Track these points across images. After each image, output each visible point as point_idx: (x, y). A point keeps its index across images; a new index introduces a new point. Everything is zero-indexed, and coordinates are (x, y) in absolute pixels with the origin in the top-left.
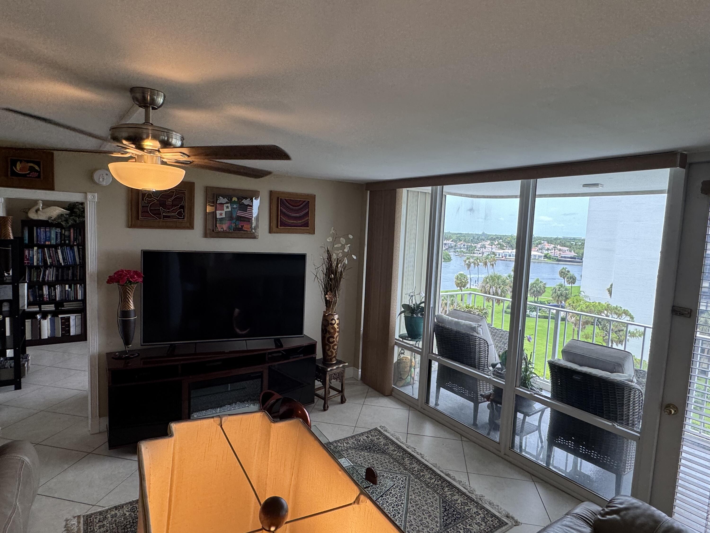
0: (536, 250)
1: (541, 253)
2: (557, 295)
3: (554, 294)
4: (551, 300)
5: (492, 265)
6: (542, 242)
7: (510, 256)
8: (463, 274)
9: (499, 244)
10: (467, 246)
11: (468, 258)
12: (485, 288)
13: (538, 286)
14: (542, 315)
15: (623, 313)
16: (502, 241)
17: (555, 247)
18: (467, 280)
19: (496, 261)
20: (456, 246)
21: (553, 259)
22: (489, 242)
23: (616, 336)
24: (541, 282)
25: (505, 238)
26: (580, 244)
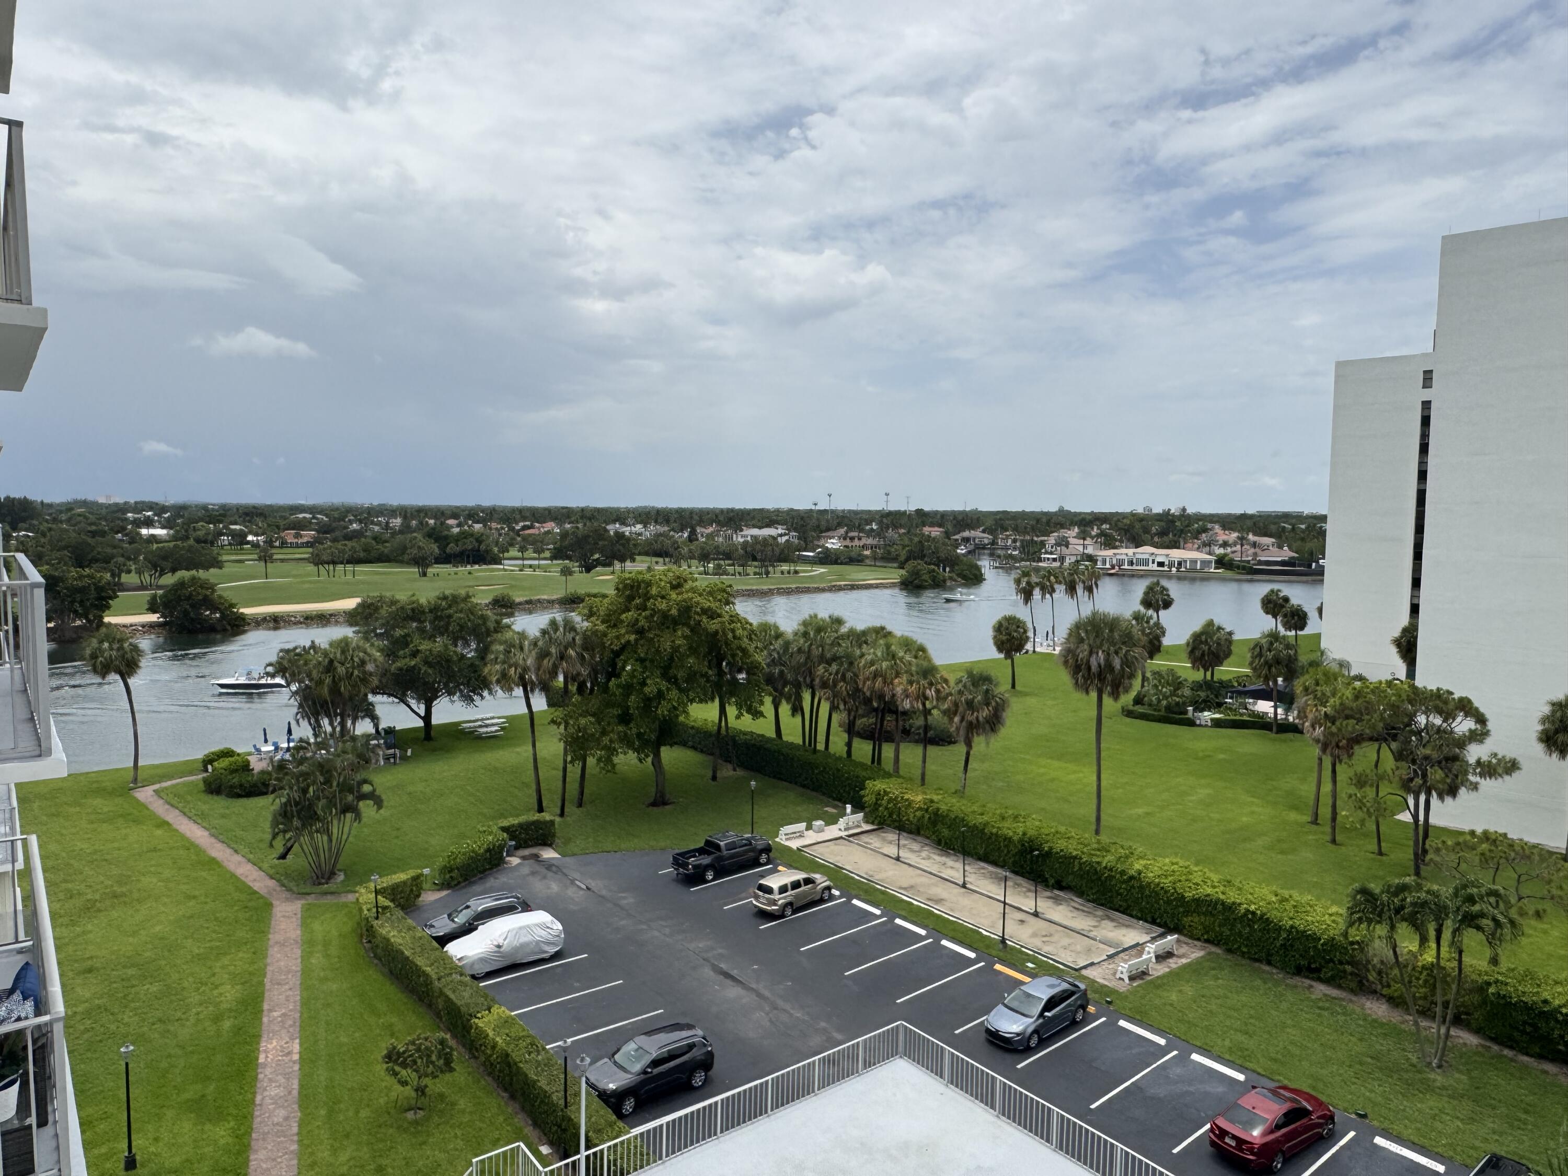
0: (1196, 546)
1: (1207, 554)
2: (1266, 662)
3: (1257, 661)
4: (1247, 676)
5: (1090, 590)
6: (1209, 526)
7: (1131, 563)
8: (1015, 618)
9: (1102, 534)
10: (1022, 541)
11: (1026, 574)
12: (1075, 657)
13: (1212, 639)
14: (1228, 717)
15: (1457, 709)
16: (1108, 526)
17: (1242, 539)
18: (1025, 631)
19: (1098, 578)
20: (993, 543)
21: (1238, 567)
22: (1076, 530)
23: (1443, 775)
24: (1219, 628)
25: (1115, 519)
26: (1303, 527)
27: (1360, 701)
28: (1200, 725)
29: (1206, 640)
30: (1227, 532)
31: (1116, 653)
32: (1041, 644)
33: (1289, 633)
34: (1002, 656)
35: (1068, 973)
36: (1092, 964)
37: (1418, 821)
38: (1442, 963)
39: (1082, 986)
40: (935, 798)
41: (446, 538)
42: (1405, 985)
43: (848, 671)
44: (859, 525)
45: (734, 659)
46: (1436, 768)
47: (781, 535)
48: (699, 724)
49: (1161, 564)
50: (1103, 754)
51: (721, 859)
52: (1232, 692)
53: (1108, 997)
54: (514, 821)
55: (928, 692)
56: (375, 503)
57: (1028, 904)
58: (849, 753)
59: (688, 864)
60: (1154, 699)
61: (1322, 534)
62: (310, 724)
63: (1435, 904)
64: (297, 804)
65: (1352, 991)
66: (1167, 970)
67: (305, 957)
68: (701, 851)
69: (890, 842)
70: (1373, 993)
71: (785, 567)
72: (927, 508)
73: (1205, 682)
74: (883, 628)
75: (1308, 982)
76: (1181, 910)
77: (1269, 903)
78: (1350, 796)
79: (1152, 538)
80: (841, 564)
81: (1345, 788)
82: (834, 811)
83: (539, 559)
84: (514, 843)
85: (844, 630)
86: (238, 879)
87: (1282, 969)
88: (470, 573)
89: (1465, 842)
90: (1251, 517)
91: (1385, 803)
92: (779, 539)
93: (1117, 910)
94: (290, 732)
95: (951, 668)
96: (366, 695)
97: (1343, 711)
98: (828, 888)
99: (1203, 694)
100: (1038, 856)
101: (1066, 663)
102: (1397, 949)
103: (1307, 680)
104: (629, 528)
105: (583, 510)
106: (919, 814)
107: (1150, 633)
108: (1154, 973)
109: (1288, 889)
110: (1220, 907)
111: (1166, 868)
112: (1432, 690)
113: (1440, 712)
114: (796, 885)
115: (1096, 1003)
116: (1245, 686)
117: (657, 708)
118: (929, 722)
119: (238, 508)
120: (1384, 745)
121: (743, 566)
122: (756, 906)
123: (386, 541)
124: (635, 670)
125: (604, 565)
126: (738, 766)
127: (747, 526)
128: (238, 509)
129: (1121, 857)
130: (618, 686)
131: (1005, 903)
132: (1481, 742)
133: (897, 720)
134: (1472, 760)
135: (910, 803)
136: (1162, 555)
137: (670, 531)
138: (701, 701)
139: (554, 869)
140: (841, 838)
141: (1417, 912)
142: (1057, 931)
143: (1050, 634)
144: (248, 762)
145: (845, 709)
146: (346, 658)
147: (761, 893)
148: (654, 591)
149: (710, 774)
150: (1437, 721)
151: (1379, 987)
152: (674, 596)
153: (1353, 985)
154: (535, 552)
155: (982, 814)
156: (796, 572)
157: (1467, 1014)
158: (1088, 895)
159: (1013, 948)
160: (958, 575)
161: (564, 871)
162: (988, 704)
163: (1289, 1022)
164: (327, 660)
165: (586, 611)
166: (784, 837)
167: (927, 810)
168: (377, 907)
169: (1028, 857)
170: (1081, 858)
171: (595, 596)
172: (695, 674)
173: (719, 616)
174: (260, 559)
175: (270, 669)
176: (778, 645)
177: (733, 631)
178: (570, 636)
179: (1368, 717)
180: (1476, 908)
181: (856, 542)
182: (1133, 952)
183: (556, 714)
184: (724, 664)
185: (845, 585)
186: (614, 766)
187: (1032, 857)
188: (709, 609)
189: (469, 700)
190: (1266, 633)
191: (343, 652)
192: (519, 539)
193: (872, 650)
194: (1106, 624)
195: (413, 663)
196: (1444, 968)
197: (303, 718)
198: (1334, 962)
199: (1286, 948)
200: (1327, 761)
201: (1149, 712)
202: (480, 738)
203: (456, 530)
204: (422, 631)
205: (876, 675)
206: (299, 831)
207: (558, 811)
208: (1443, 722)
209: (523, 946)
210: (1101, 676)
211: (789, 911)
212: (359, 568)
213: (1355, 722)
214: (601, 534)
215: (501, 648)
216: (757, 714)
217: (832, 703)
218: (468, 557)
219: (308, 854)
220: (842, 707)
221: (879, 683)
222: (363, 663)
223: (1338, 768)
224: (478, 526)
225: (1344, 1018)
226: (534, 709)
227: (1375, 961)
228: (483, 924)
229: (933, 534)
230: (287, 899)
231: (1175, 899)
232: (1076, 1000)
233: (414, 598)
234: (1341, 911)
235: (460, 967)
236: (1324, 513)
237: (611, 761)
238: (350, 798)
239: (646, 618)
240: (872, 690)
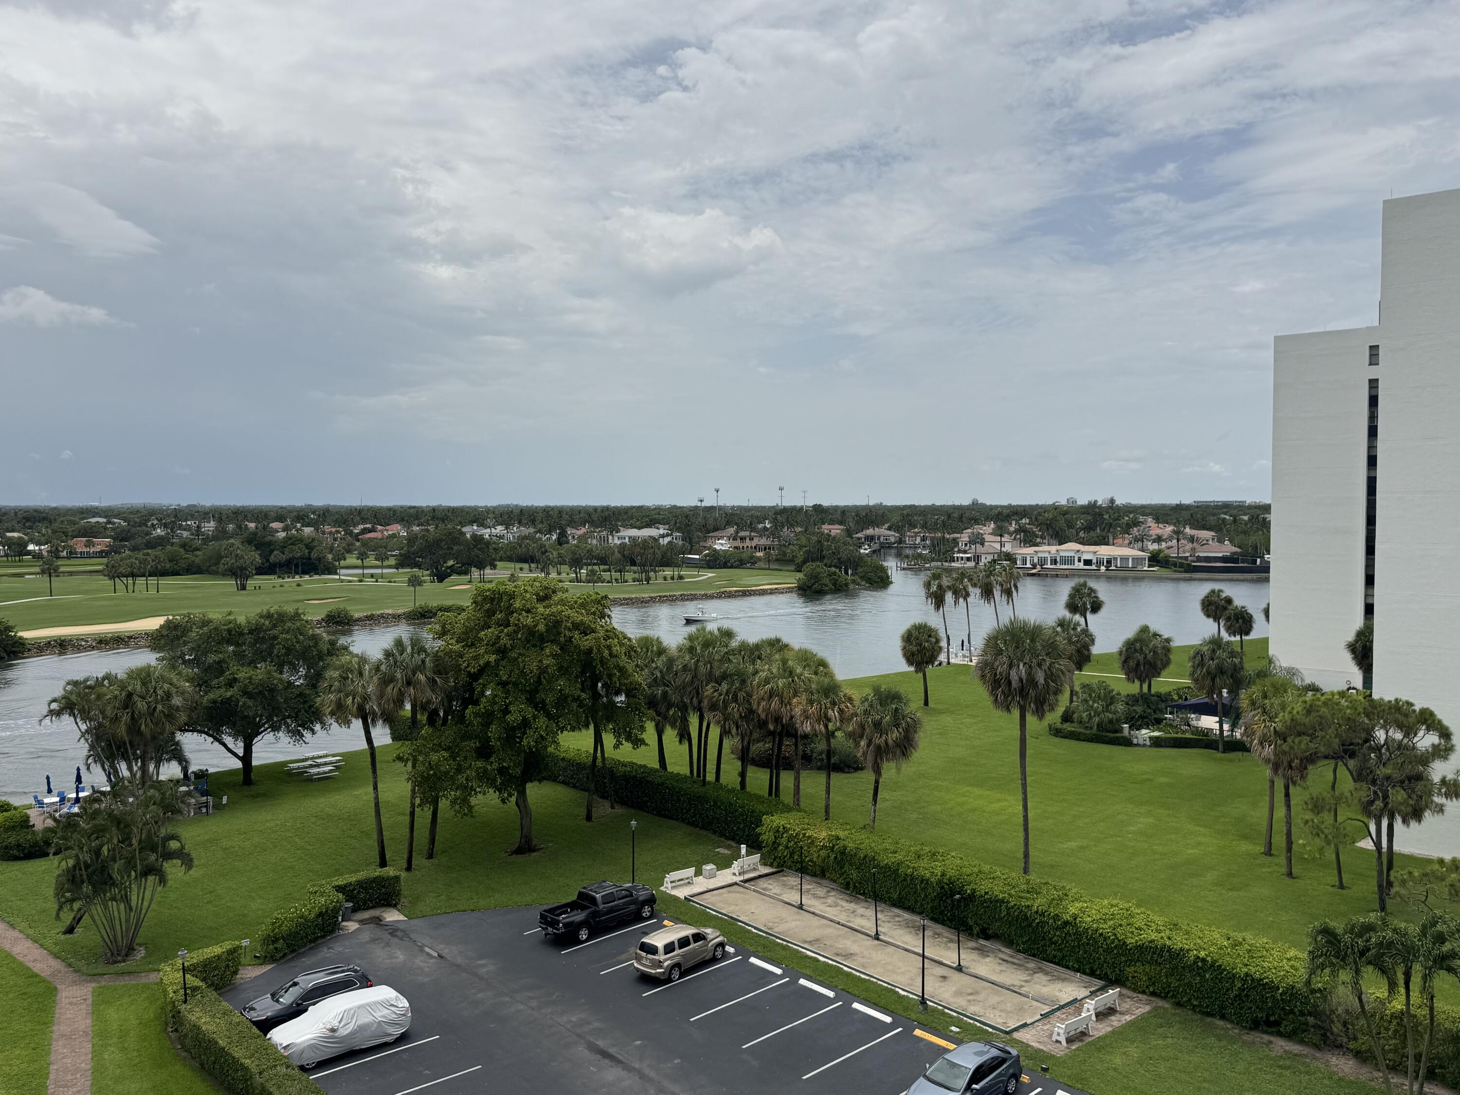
0: (1127, 542)
1: (1140, 550)
2: (1209, 673)
3: (1198, 671)
4: (1189, 688)
5: (1008, 593)
6: (1141, 518)
7: (1054, 562)
8: (925, 626)
9: (1021, 530)
10: (932, 539)
11: (936, 577)
12: (993, 669)
13: (1147, 646)
14: (1168, 735)
15: (1418, 722)
16: (1028, 521)
17: (1177, 533)
18: (938, 641)
19: (1018, 578)
20: (900, 541)
21: (1175, 565)
22: (992, 525)
23: (1405, 796)
24: (1156, 635)
25: (1035, 512)
26: (1246, 518)
27: (1314, 714)
28: (1137, 745)
29: (1141, 649)
30: (1161, 525)
31: (1039, 665)
32: (956, 656)
33: (1233, 639)
34: (912, 669)
35: (997, 1037)
36: (1025, 1025)
37: (1381, 848)
38: (1413, 1010)
39: (1014, 1052)
40: (841, 834)
41: (270, 543)
42: (1373, 1037)
43: (740, 690)
44: (751, 524)
45: (611, 680)
46: (1398, 789)
47: (663, 536)
48: (570, 755)
49: (1088, 562)
50: (1029, 780)
51: (595, 914)
52: (1173, 707)
53: (1043, 1062)
54: (353, 878)
55: (830, 712)
56: (184, 504)
57: (950, 956)
58: (743, 784)
59: (558, 922)
60: (1084, 715)
61: (1266, 525)
62: (104, 770)
63: (1402, 944)
64: (87, 866)
65: (1317, 1047)
66: (1110, 1029)
67: (97, 1054)
68: (573, 906)
69: (792, 888)
70: (1337, 1047)
71: (668, 572)
72: (826, 503)
73: (1142, 695)
74: (778, 641)
75: (1266, 1038)
76: (1123, 959)
77: (1221, 949)
78: (1307, 822)
79: (1078, 534)
80: (732, 567)
81: (1300, 814)
82: (726, 852)
83: (382, 567)
84: (351, 904)
85: (734, 644)
86: (14, 959)
87: (1238, 1024)
88: (299, 585)
89: (1433, 872)
90: (1187, 507)
91: (1344, 829)
92: (661, 540)
93: (1051, 962)
94: (79, 779)
95: (856, 683)
96: (173, 733)
97: (1295, 727)
98: (722, 945)
99: (1139, 709)
100: (959, 901)
101: (983, 677)
102: (1363, 996)
103: (1254, 693)
104: (488, 530)
105: (434, 510)
106: (823, 853)
107: (1077, 642)
108: (1095, 1033)
109: (1241, 931)
110: (1166, 955)
111: (1105, 911)
112: (1390, 702)
113: (1400, 726)
114: (684, 942)
115: (1030, 1072)
116: (1186, 699)
117: (521, 738)
118: (833, 746)
119: (16, 511)
120: (1340, 763)
121: (620, 571)
122: (638, 970)
123: (197, 549)
124: (496, 696)
125: (459, 573)
126: (616, 802)
127: (625, 526)
128: (16, 513)
129: (1053, 899)
130: (477, 715)
131: (923, 956)
132: (1445, 758)
133: (796, 745)
134: (1436, 779)
135: (813, 841)
136: (1089, 552)
137: (536, 532)
138: (573, 729)
139: (399, 934)
140: (736, 884)
141: (1383, 954)
142: (984, 988)
143: (966, 643)
144: (28, 817)
145: (738, 734)
146: (148, 691)
147: (644, 954)
148: (517, 604)
149: (583, 812)
150: (1399, 736)
151: (1345, 1040)
152: (541, 609)
153: (1316, 1039)
154: (376, 560)
155: (895, 852)
156: (681, 577)
157: (1441, 1067)
158: (1018, 944)
159: (935, 1010)
160: (862, 578)
161: (412, 936)
162: (897, 726)
163: (1247, 1084)
164: (124, 694)
165: (438, 627)
166: (670, 885)
167: (832, 849)
168: (185, 988)
169: (949, 901)
170: (1008, 902)
171: (448, 609)
172: (566, 697)
173: (594, 631)
174: (43, 572)
175: (54, 706)
176: (660, 662)
177: (609, 647)
178: (418, 658)
179: (1323, 733)
180: (1447, 947)
181: (748, 543)
182: (1071, 1009)
183: (403, 749)
184: (600, 685)
185: (736, 591)
186: (471, 808)
187: (953, 901)
188: (582, 623)
189: (297, 735)
190: (1207, 639)
191: (144, 684)
192: (358, 544)
193: (767, 667)
194: (1026, 633)
195: (229, 694)
196: (1415, 1016)
197: (95, 762)
198: (1294, 1014)
199: (1241, 999)
200: (1280, 784)
201: (1080, 730)
202: (310, 780)
203: (282, 535)
204: (239, 656)
205: (771, 694)
206: (89, 899)
207: (405, 865)
208: (1404, 737)
209: (362, 1028)
210: (1022, 691)
211: (676, 974)
212: (165, 581)
213: (1309, 738)
214: (456, 538)
215: (336, 674)
216: (638, 742)
217: (723, 727)
218: (297, 566)
219: (101, 926)
220: (734, 731)
221: (775, 704)
222: (168, 695)
223: (1292, 789)
224: (308, 530)
225: (1307, 1077)
226: (376, 744)
227: (1340, 1010)
228: (314, 1004)
229: (833, 533)
230: (74, 983)
231: (1115, 947)
232: (1009, 1067)
233: (231, 617)
234: (1300, 955)
235: (285, 1057)
236: (1268, 502)
237: (468, 802)
238: (153, 857)
239: (508, 635)
240: (767, 711)
